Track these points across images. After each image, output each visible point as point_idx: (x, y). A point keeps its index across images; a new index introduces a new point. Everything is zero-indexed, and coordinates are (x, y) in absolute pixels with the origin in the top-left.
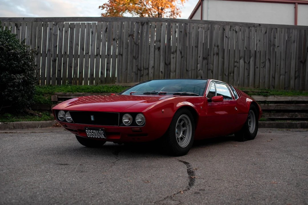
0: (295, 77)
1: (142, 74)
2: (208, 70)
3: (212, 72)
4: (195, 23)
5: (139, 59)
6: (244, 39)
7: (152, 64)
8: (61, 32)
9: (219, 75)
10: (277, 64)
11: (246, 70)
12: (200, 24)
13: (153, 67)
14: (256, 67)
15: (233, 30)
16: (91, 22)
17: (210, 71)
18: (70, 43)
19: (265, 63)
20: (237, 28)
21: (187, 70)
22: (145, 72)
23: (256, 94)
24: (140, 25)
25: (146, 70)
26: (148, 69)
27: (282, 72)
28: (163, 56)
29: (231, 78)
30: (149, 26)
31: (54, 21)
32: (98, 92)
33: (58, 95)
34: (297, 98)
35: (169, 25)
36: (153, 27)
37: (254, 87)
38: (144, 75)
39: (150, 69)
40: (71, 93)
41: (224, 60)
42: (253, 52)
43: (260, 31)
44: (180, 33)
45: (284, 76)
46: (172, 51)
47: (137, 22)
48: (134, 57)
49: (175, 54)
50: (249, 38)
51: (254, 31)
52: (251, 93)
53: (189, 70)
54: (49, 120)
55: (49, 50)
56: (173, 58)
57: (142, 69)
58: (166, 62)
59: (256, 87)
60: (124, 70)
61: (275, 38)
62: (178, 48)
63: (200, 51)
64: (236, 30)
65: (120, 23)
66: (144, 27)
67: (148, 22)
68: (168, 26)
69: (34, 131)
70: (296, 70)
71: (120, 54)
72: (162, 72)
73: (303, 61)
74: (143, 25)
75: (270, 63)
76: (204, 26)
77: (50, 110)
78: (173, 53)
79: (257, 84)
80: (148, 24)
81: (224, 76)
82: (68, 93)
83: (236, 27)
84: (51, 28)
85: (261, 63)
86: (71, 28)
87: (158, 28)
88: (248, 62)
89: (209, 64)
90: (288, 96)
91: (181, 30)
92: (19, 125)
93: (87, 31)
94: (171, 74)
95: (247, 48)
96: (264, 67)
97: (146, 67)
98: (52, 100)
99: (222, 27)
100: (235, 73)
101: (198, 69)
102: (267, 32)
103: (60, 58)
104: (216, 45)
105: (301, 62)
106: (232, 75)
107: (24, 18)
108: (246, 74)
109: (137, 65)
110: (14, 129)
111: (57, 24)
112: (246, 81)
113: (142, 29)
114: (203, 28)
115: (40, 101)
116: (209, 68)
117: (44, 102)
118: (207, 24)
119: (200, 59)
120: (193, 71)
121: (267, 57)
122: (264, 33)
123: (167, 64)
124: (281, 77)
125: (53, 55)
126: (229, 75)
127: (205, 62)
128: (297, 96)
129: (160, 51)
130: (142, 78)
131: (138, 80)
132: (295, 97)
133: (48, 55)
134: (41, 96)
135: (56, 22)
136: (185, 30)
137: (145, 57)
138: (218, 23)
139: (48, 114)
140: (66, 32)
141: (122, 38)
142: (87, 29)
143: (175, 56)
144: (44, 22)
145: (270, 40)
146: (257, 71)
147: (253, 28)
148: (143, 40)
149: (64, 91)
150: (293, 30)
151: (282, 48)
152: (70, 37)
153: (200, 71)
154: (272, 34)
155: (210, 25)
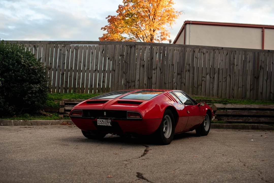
0: (250, 89)
1: (130, 85)
2: (182, 83)
3: (185, 85)
4: (171, 46)
5: (128, 74)
6: (210, 59)
7: (138, 78)
8: (68, 52)
9: (190, 87)
10: (236, 79)
11: (211, 84)
12: (176, 48)
13: (138, 80)
14: (219, 81)
15: (202, 52)
16: (91, 45)
17: (183, 84)
18: (75, 61)
19: (226, 78)
20: (204, 51)
21: (165, 83)
23: (218, 102)
24: (129, 48)
26: (134, 82)
27: (240, 85)
28: (146, 72)
29: (199, 90)
30: (136, 48)
31: (63, 44)
33: (65, 101)
34: (250, 105)
35: (151, 48)
36: (139, 49)
37: (218, 97)
38: (132, 86)
39: (136, 82)
40: (75, 99)
41: (194, 76)
42: (217, 70)
43: (223, 53)
44: (160, 54)
45: (241, 89)
46: (154, 68)
47: (127, 45)
48: (124, 73)
50: (214, 58)
51: (218, 53)
52: (214, 101)
53: (167, 83)
54: (57, 119)
55: (59, 66)
56: (154, 73)
57: (130, 81)
58: (149, 76)
59: (219, 97)
60: (116, 82)
61: (234, 59)
62: (158, 66)
63: (176, 69)
64: (204, 52)
65: (113, 46)
66: (132, 49)
67: (135, 46)
68: (150, 49)
69: (46, 127)
70: (251, 84)
71: (113, 70)
72: (145, 84)
73: (257, 77)
74: (131, 47)
75: (230, 79)
77: (59, 111)
78: (154, 70)
79: (220, 95)
81: (194, 88)
82: (72, 100)
83: (204, 49)
84: (61, 49)
85: (223, 78)
86: (76, 49)
87: (143, 50)
88: (213, 77)
89: (182, 78)
90: (243, 104)
91: (160, 52)
92: (35, 122)
93: (88, 52)
94: (153, 85)
95: (212, 66)
96: (225, 81)
97: (133, 80)
98: (60, 104)
99: (193, 50)
100: (203, 86)
101: (174, 82)
102: (228, 54)
103: (67, 72)
104: (188, 64)
105: (255, 77)
106: (200, 87)
107: (40, 41)
108: (211, 87)
109: (126, 78)
110: (31, 125)
111: (65, 46)
114: (178, 50)
115: (51, 105)
116: (182, 82)
117: (54, 106)
118: (181, 47)
119: (175, 74)
120: (170, 84)
121: (228, 74)
122: (226, 54)
123: (150, 78)
124: (239, 89)
125: (62, 70)
126: (198, 87)
127: (179, 76)
129: (144, 68)
130: (130, 88)
132: (249, 105)
133: (58, 70)
134: (52, 101)
135: (65, 44)
136: (164, 52)
137: (132, 73)
138: (190, 47)
139: (57, 115)
140: (72, 52)
141: (115, 58)
142: (88, 50)
143: (155, 71)
144: (56, 45)
145: (230, 60)
146: (220, 84)
147: (217, 50)
148: (131, 59)
149: (69, 97)
150: (249, 52)
151: (240, 67)
152: (75, 56)
153: (175, 84)
154: (232, 56)
155: (183, 48)
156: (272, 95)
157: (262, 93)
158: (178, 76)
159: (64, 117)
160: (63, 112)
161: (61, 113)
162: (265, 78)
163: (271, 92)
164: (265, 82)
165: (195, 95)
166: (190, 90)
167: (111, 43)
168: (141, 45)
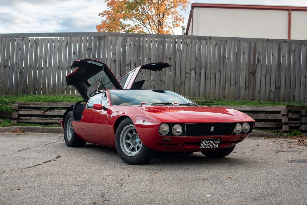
0: (245, 88)
2: (160, 81)
3: (164, 83)
4: (148, 37)
6: (195, 52)
8: (27, 46)
9: (171, 86)
10: (227, 75)
11: (197, 81)
12: (153, 38)
14: (207, 78)
15: (185, 43)
16: (53, 37)
17: (162, 82)
18: (35, 56)
19: (215, 74)
24: (98, 40)
27: (233, 82)
28: (118, 68)
29: (182, 88)
30: (106, 40)
31: (21, 37)
32: (54, 101)
33: (19, 104)
34: (240, 107)
36: (110, 41)
37: (205, 97)
40: (30, 102)
42: (204, 63)
43: (211, 44)
44: (135, 46)
45: (234, 87)
46: (127, 63)
47: (95, 37)
50: (200, 50)
51: (205, 44)
54: (8, 126)
55: (16, 63)
56: (128, 70)
58: (121, 73)
59: (207, 97)
61: (225, 50)
62: (132, 61)
64: (188, 43)
66: (101, 41)
68: (123, 40)
70: (247, 80)
73: (253, 72)
74: (100, 39)
75: (220, 74)
76: (157, 39)
77: (11, 117)
78: (128, 65)
79: (207, 94)
80: (105, 38)
81: (176, 86)
82: (28, 102)
83: (188, 40)
84: (18, 43)
85: (212, 74)
86: (35, 43)
87: (114, 42)
88: (199, 73)
89: (161, 75)
90: (231, 106)
91: (135, 44)
93: (50, 46)
95: (198, 59)
96: (214, 78)
98: (13, 108)
99: (174, 40)
100: (186, 84)
101: (151, 80)
102: (218, 44)
103: (25, 70)
104: (168, 57)
105: (251, 72)
106: (183, 85)
108: (197, 85)
111: (23, 39)
112: (197, 91)
113: (100, 43)
114: (156, 42)
115: (3, 110)
116: (161, 79)
117: (6, 111)
118: (160, 37)
122: (215, 45)
124: (232, 87)
125: (20, 68)
126: (181, 85)
127: (157, 73)
128: (240, 106)
129: (116, 64)
132: (238, 107)
133: (15, 67)
134: (4, 105)
135: (22, 38)
136: (139, 44)
138: (170, 37)
139: (9, 121)
140: (31, 46)
141: (81, 52)
142: (50, 44)
143: (129, 67)
144: (13, 38)
145: (220, 52)
146: (208, 81)
147: (204, 40)
148: (101, 54)
149: (24, 100)
150: (243, 42)
151: (232, 60)
152: (35, 51)
153: (153, 82)
154: (222, 46)
155: (162, 39)
156: (272, 94)
157: (260, 92)
159: (18, 123)
160: (16, 117)
161: (15, 119)
162: (264, 73)
163: (271, 91)
164: (263, 78)
167: (76, 34)
168: (112, 36)
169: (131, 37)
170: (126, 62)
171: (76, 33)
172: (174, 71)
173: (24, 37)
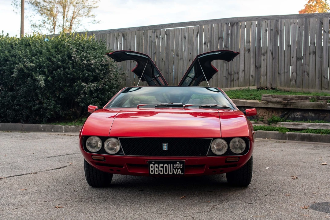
1: (233, 78)
2: (303, 72)
3: (308, 74)
4: (287, 18)
5: (230, 63)
7: (242, 67)
8: (158, 39)
9: (316, 78)
12: (293, 20)
13: (243, 71)
16: (184, 27)
17: (306, 73)
18: (166, 49)
21: (279, 74)
22: (236, 76)
24: (230, 27)
25: (237, 74)
26: (238, 73)
28: (253, 58)
30: (239, 26)
31: (153, 29)
35: (259, 23)
36: (243, 27)
38: (235, 79)
39: (240, 73)
41: (322, 60)
44: (271, 31)
46: (263, 52)
47: (226, 24)
49: (266, 55)
53: (281, 73)
56: (264, 60)
57: (233, 73)
58: (257, 65)
62: (269, 49)
63: (294, 51)
65: (210, 26)
66: (234, 27)
67: (237, 23)
68: (258, 25)
72: (252, 75)
74: (232, 25)
76: (297, 21)
78: (263, 55)
80: (238, 24)
81: (323, 78)
84: (151, 35)
86: (166, 35)
87: (248, 28)
89: (304, 65)
91: (271, 28)
94: (262, 77)
97: (236, 71)
99: (319, 20)
101: (292, 71)
104: (313, 42)
107: (129, 28)
109: (227, 69)
111: (155, 31)
113: (232, 29)
114: (296, 24)
116: (304, 70)
118: (301, 18)
119: (294, 60)
120: (286, 74)
123: (258, 67)
129: (250, 53)
130: (232, 82)
131: (229, 85)
136: (276, 27)
137: (235, 60)
138: (315, 16)
140: (163, 38)
141: (212, 41)
142: (181, 35)
143: (265, 57)
144: (145, 31)
148: (233, 42)
152: (166, 43)
153: (294, 73)
155: (304, 19)
158: (298, 62)
165: (325, 89)
166: (316, 83)
167: (208, 22)
168: (245, 21)
169: (266, 21)
170: (261, 50)
171: (207, 20)
172: (320, 59)
173: (156, 29)
